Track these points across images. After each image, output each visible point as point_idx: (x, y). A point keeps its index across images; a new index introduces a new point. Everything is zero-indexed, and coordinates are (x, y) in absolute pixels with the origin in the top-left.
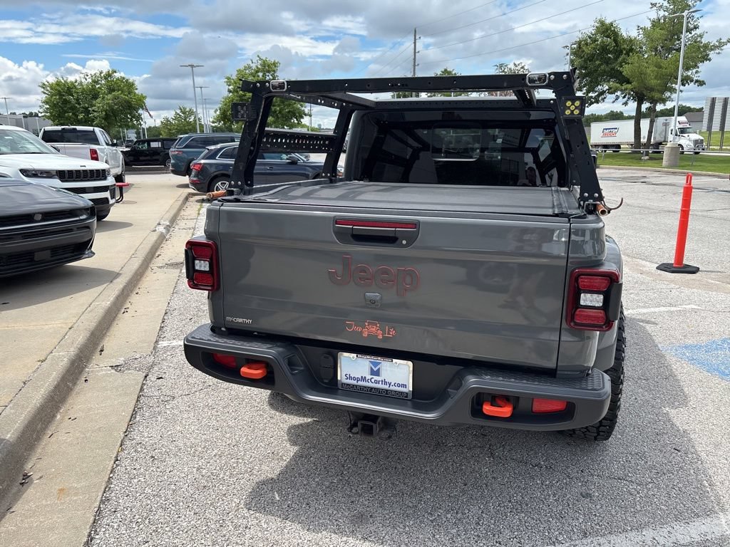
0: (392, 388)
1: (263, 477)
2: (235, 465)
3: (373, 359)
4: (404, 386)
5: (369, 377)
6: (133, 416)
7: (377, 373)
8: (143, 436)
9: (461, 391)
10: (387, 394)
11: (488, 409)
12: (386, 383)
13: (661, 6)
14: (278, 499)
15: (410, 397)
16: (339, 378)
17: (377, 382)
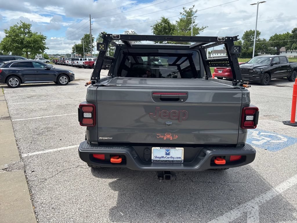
0: (175, 159)
1: (111, 207)
2: (95, 204)
3: (167, 148)
4: (180, 158)
5: (165, 156)
6: (30, 191)
7: (169, 154)
8: (42, 200)
9: (206, 157)
10: (173, 162)
11: (217, 162)
12: (172, 157)
13: (183, 14)
14: (123, 214)
15: (182, 162)
16: (152, 158)
17: (168, 158)
